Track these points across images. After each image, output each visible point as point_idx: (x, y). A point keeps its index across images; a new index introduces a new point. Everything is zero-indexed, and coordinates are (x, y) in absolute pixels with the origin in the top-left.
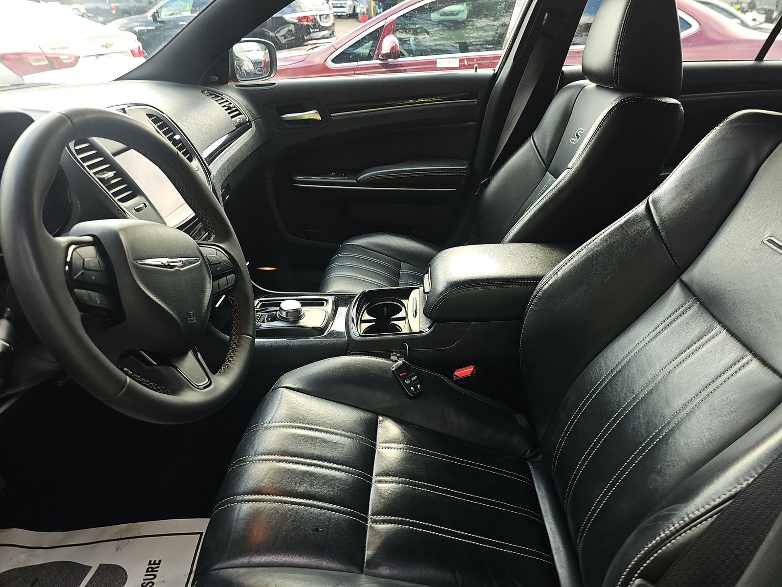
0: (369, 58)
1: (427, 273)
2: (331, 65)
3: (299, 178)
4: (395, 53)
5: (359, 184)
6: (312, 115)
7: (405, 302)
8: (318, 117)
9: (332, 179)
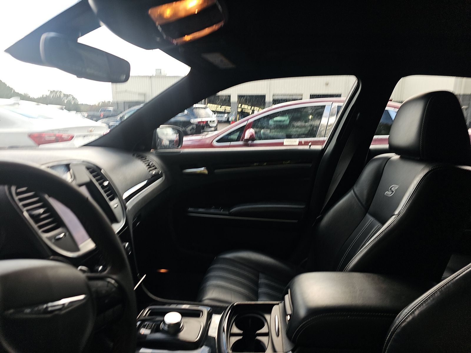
0: (238, 140)
1: (287, 293)
2: (215, 143)
3: (190, 209)
4: (252, 138)
5: (230, 214)
6: (202, 170)
7: (267, 317)
8: (206, 172)
9: (212, 211)
